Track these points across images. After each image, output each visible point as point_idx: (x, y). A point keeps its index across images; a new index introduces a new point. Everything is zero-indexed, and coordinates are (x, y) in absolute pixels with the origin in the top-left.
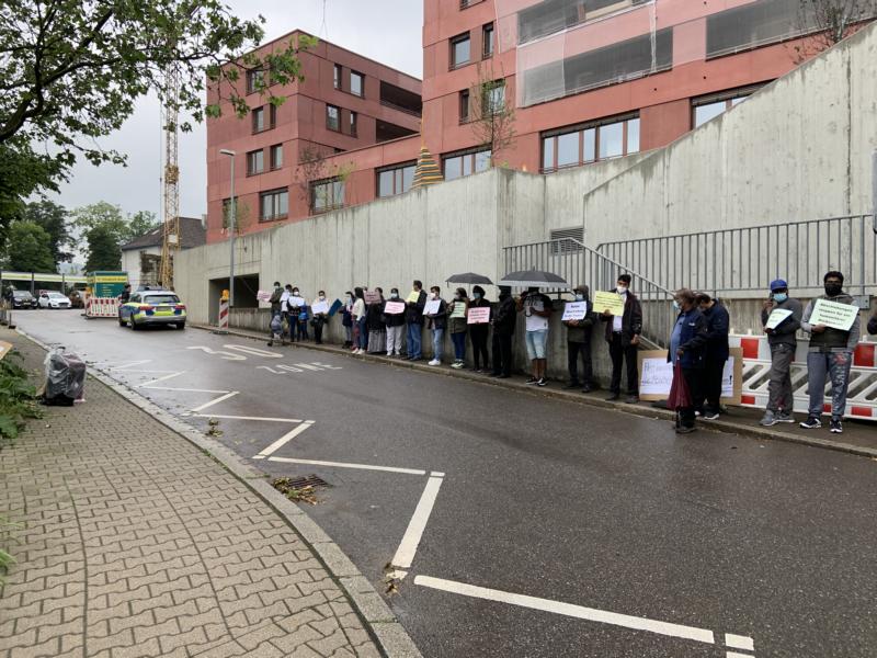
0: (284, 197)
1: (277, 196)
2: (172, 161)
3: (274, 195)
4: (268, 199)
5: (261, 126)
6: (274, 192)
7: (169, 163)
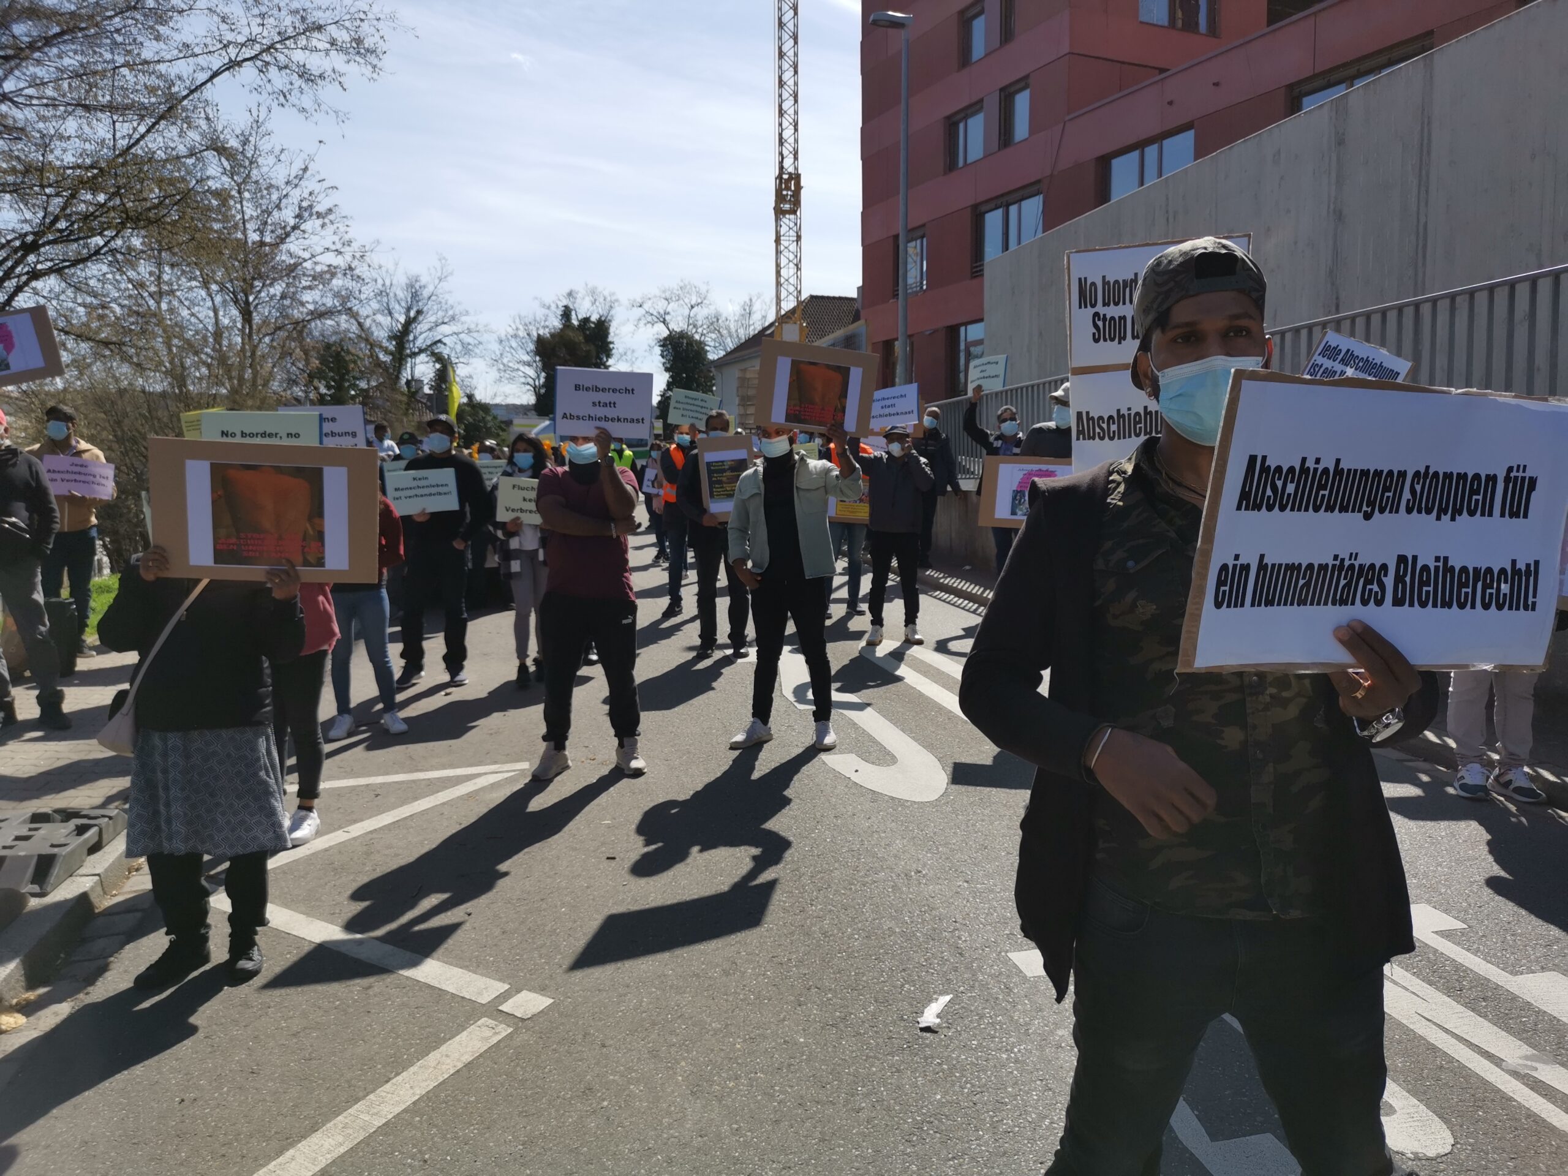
0: (1033, 207)
1: (1013, 209)
2: (788, 163)
3: (1008, 206)
4: (993, 220)
5: (978, 49)
6: (1005, 200)
7: (781, 168)
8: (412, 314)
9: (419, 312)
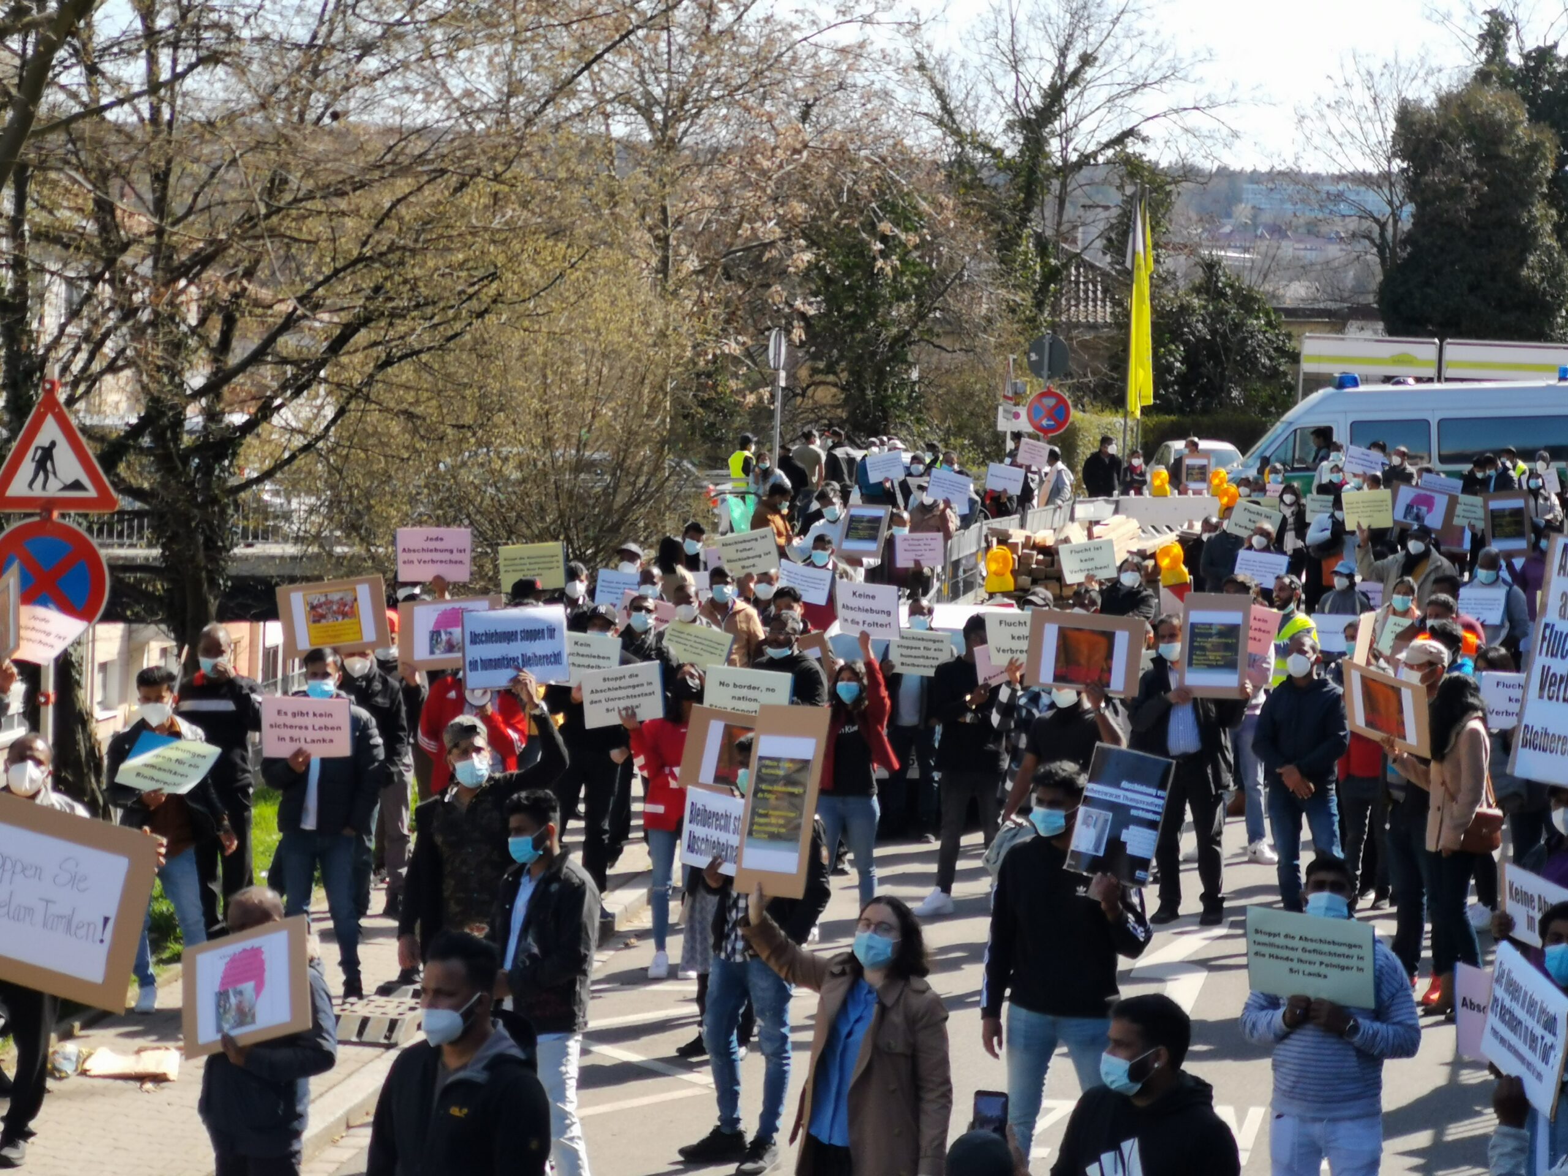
8: (1072, 64)
9: (1087, 60)
